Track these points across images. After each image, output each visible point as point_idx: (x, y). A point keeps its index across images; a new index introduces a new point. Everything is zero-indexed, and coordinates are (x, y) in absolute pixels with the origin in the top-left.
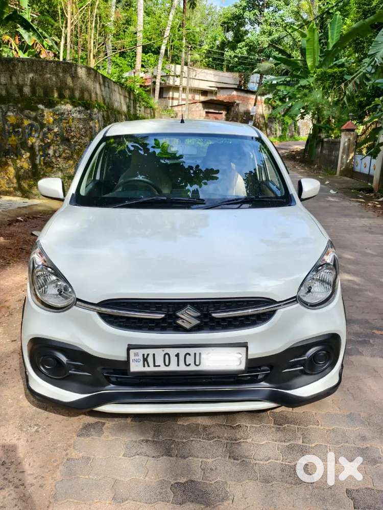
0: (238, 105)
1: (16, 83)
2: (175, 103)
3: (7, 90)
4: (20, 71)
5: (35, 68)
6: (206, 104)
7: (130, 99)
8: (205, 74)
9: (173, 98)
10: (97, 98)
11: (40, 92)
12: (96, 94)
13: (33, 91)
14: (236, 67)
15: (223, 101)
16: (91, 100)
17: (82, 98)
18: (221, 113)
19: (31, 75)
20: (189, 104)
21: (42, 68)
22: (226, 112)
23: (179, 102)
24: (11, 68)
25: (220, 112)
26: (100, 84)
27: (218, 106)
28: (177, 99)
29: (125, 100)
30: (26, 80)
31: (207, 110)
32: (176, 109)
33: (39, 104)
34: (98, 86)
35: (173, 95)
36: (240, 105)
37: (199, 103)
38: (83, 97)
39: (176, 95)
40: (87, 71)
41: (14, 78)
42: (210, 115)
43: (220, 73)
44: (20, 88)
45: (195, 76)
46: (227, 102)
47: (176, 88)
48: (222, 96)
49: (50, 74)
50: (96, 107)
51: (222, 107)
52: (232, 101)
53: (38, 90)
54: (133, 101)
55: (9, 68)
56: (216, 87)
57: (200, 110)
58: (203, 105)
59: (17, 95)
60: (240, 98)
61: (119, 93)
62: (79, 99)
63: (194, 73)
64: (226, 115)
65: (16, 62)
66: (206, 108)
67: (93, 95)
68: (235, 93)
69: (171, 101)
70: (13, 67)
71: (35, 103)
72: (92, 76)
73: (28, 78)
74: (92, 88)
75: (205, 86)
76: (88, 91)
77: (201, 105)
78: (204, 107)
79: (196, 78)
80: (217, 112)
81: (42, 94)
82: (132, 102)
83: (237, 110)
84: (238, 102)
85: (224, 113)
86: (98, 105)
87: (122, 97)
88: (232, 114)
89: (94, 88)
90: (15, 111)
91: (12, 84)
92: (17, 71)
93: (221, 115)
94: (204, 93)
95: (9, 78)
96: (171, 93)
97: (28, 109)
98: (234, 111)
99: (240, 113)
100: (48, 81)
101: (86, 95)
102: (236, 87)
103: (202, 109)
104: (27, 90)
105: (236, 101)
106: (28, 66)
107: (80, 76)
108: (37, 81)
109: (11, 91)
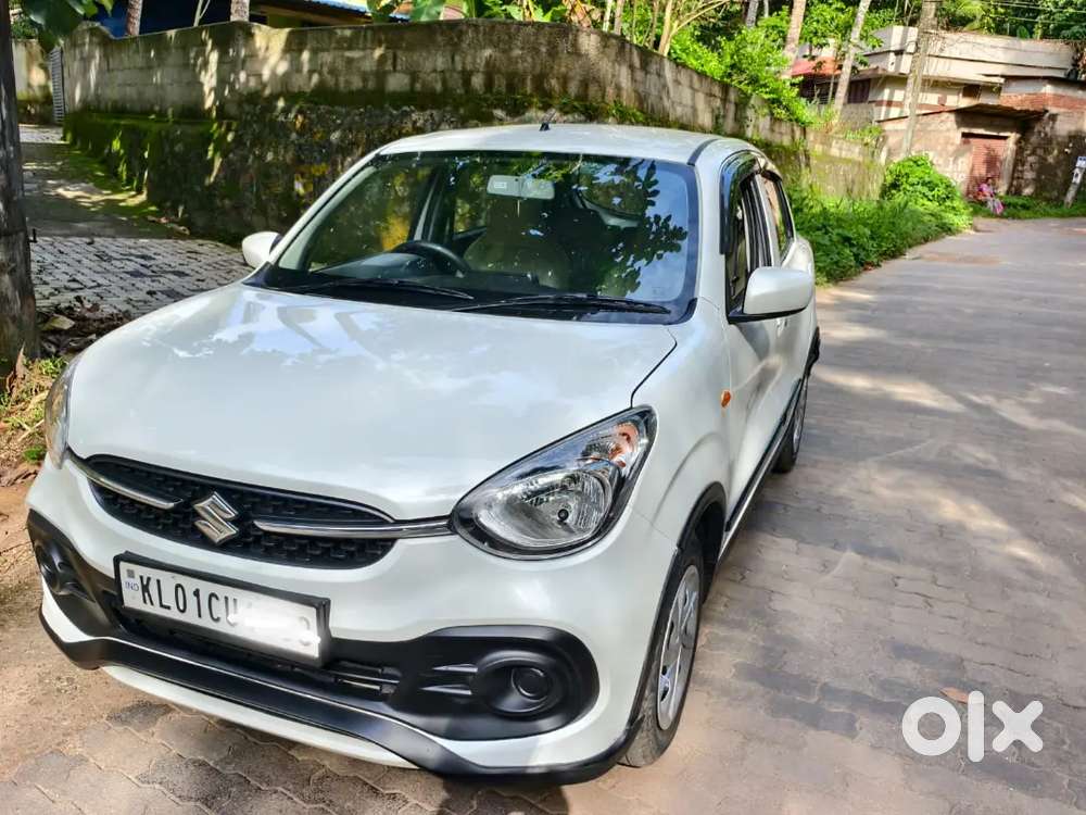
0: (1053, 117)
1: (459, 68)
2: (895, 112)
3: (444, 82)
4: (469, 45)
5: (495, 38)
6: (963, 116)
7: (725, 100)
8: (970, 46)
9: (889, 103)
10: (618, 95)
11: (500, 83)
12: (618, 88)
13: (489, 84)
14: (1069, 27)
15: (1011, 109)
16: (603, 102)
17: (582, 97)
18: (1005, 138)
19: (487, 52)
20: (918, 115)
21: (510, 37)
22: (1018, 136)
23: (902, 112)
24: (456, 40)
25: (1002, 134)
26: (631, 67)
27: (997, 121)
28: (900, 104)
29: (708, 103)
30: (478, 61)
31: (966, 130)
32: (889, 126)
33: (495, 108)
34: (624, 72)
35: (892, 94)
36: (1059, 118)
37: (947, 115)
38: (586, 96)
39: (898, 95)
40: (602, 40)
41: (457, 58)
42: (972, 140)
43: (1025, 44)
44: (466, 76)
45: (942, 50)
46: (1021, 111)
47: (900, 80)
48: (1014, 98)
49: (522, 49)
50: (614, 116)
51: (1011, 123)
52: (1038, 107)
53: (496, 82)
54: (736, 105)
55: (452, 39)
56: (1002, 76)
57: (948, 130)
58: (956, 117)
59: (460, 91)
60: (1062, 102)
61: (691, 87)
62: (577, 98)
63: (939, 44)
64: (1018, 142)
65: (464, 28)
66: (967, 125)
67: (610, 91)
68: (1048, 89)
69: (884, 108)
70: (459, 37)
71: (488, 107)
72: (612, 52)
73: (481, 58)
74: (610, 76)
75: (972, 73)
76: (597, 82)
77: (952, 117)
78: (960, 124)
79: (942, 55)
80: (995, 134)
81: (503, 89)
82: (731, 108)
83: (1048, 129)
84: (1053, 110)
85: (1013, 137)
86: (618, 110)
87: (701, 97)
88: (1034, 139)
89: (613, 76)
90: (452, 122)
91: (454, 70)
92: (464, 45)
93: (1002, 142)
94: (971, 89)
95: (450, 61)
96: (887, 92)
97: (473, 119)
98: (1040, 132)
99: (1057, 137)
100: (517, 62)
101: (593, 90)
102: (1061, 75)
103: (955, 126)
104: (477, 81)
105: (1049, 108)
106: (484, 34)
107: (583, 52)
108: (498, 64)
109: (451, 84)
